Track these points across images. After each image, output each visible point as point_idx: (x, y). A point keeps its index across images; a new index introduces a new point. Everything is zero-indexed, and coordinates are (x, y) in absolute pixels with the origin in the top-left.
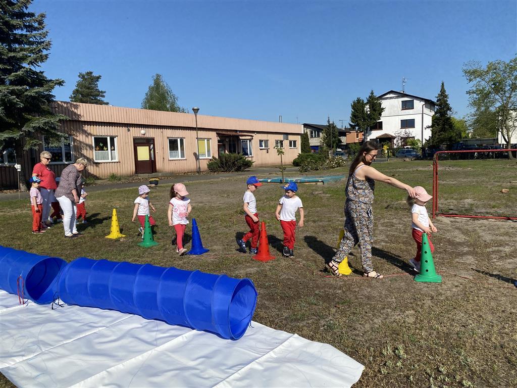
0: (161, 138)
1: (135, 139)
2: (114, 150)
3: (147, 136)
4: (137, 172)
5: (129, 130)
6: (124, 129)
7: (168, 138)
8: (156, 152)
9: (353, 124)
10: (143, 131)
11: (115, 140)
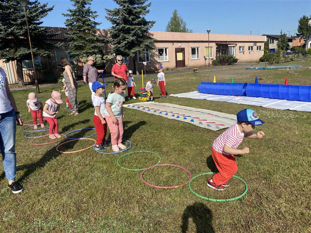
0: (188, 48)
1: (176, 49)
2: (166, 55)
3: (182, 47)
4: (176, 67)
5: (173, 44)
6: (171, 44)
7: (191, 47)
8: (185, 55)
9: (299, 34)
10: (180, 44)
11: (167, 49)
